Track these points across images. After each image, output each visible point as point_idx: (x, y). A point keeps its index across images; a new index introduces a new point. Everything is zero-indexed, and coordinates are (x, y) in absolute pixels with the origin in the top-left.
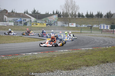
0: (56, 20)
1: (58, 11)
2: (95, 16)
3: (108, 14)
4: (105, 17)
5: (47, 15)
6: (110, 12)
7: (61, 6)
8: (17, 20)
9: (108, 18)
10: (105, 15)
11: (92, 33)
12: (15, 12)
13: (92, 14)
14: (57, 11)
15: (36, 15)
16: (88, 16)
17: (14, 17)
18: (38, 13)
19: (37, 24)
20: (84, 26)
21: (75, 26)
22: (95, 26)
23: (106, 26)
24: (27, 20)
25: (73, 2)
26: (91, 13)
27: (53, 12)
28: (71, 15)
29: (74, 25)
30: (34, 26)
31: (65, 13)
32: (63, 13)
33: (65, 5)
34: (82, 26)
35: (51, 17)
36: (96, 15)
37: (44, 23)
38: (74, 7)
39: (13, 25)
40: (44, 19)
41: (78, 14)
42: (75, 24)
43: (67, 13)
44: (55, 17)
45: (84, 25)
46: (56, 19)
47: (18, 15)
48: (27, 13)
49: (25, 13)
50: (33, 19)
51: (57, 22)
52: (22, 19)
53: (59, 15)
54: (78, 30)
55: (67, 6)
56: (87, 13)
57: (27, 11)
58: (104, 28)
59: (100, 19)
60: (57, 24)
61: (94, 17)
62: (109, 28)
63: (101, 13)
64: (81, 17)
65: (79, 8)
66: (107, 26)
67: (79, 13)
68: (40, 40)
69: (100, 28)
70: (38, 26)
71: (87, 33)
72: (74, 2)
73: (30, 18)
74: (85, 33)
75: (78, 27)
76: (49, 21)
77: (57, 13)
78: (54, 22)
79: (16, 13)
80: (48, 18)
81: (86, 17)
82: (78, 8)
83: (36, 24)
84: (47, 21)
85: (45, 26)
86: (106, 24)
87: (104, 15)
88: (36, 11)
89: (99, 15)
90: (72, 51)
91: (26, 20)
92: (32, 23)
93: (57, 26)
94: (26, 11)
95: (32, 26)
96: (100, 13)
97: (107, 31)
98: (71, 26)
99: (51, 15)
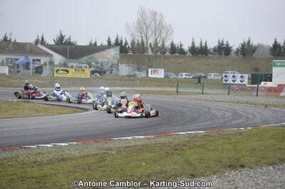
0: (116, 62)
1: (119, 39)
2: (212, 50)
3: (243, 46)
4: (237, 53)
5: (93, 49)
6: (249, 42)
7: (127, 27)
8: (17, 60)
9: (244, 55)
10: (238, 50)
11: (206, 94)
12: (13, 41)
13: (206, 47)
14: (117, 39)
15: (66, 48)
16: (193, 50)
17: (10, 52)
18: (70, 44)
19: (68, 71)
20: (184, 76)
21: (163, 77)
22: (212, 76)
23: (240, 75)
24: (43, 60)
25: (158, 17)
26: (203, 44)
27: (109, 42)
28: (152, 49)
29: (161, 74)
30: (61, 75)
31: (138, 44)
32: (133, 43)
33: (139, 22)
34: (180, 77)
35: (103, 53)
36: (214, 50)
37: (86, 67)
38: (160, 28)
39: (7, 74)
40: (85, 58)
41: (170, 46)
42: (163, 70)
43: (143, 43)
44: (114, 53)
45: (184, 74)
46: (114, 58)
47: (20, 48)
48: (43, 42)
49: (37, 42)
50: (58, 58)
51: (117, 66)
52: (31, 58)
53: (123, 49)
54: (170, 86)
55: (142, 25)
56: (193, 43)
57: (42, 38)
58: (234, 81)
59: (224, 60)
60: (118, 69)
61: (211, 53)
62: (246, 82)
63: (228, 45)
64: (177, 54)
65: (173, 31)
66: (242, 76)
67: (172, 44)
68: (75, 112)
69: (224, 82)
70: (69, 75)
71: (193, 94)
72: (161, 15)
73: (51, 55)
74: (186, 94)
75: (171, 77)
76: (97, 63)
77: (118, 43)
78: (110, 65)
79: (16, 44)
80: (97, 55)
81: (189, 54)
82: (169, 31)
83: (66, 71)
84: (93, 63)
85: (89, 77)
86: (240, 72)
87: (234, 49)
88: (66, 37)
89: (223, 50)
90: (154, 138)
91: (39, 60)
92: (56, 69)
93: (118, 75)
94: (40, 39)
95: (56, 75)
96: (225, 43)
97: (242, 88)
98: (154, 76)
99: (103, 48)
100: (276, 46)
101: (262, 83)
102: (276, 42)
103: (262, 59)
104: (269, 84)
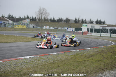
0: (29, 23)
1: (28, 16)
3: (66, 19)
4: (64, 21)
6: (68, 18)
9: (66, 22)
16: (51, 20)
18: (13, 17)
21: (48, 28)
22: (60, 28)
24: (7, 22)
26: (54, 19)
27: (25, 17)
32: (32, 18)
35: (25, 21)
36: (57, 20)
37: (20, 25)
40: (19, 22)
43: (35, 18)
44: (28, 21)
49: (2, 16)
50: (11, 22)
52: (2, 22)
56: (51, 18)
58: (70, 30)
59: (61, 23)
60: (29, 26)
62: (74, 30)
63: (61, 19)
64: (46, 21)
65: (49, 14)
72: (46, 9)
73: (9, 21)
77: (28, 18)
80: (23, 21)
81: (50, 21)
84: (22, 24)
85: (25, 28)
88: (11, 15)
91: (5, 22)
96: (61, 18)
98: (45, 28)
99: (23, 19)
100: (76, 20)
101: (79, 31)
102: (76, 18)
103: (72, 23)
104: (81, 31)
